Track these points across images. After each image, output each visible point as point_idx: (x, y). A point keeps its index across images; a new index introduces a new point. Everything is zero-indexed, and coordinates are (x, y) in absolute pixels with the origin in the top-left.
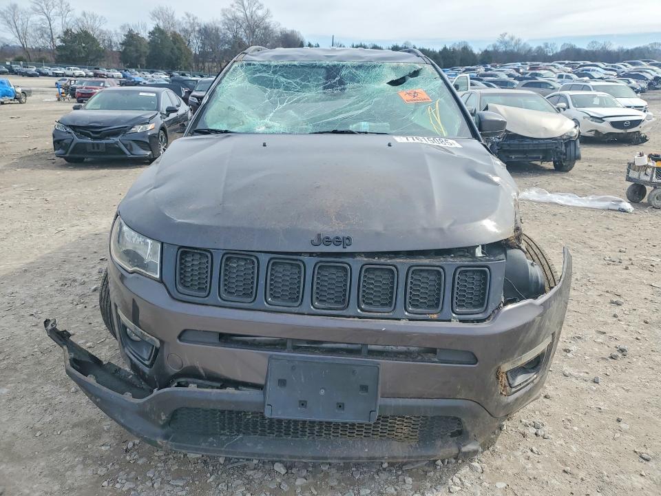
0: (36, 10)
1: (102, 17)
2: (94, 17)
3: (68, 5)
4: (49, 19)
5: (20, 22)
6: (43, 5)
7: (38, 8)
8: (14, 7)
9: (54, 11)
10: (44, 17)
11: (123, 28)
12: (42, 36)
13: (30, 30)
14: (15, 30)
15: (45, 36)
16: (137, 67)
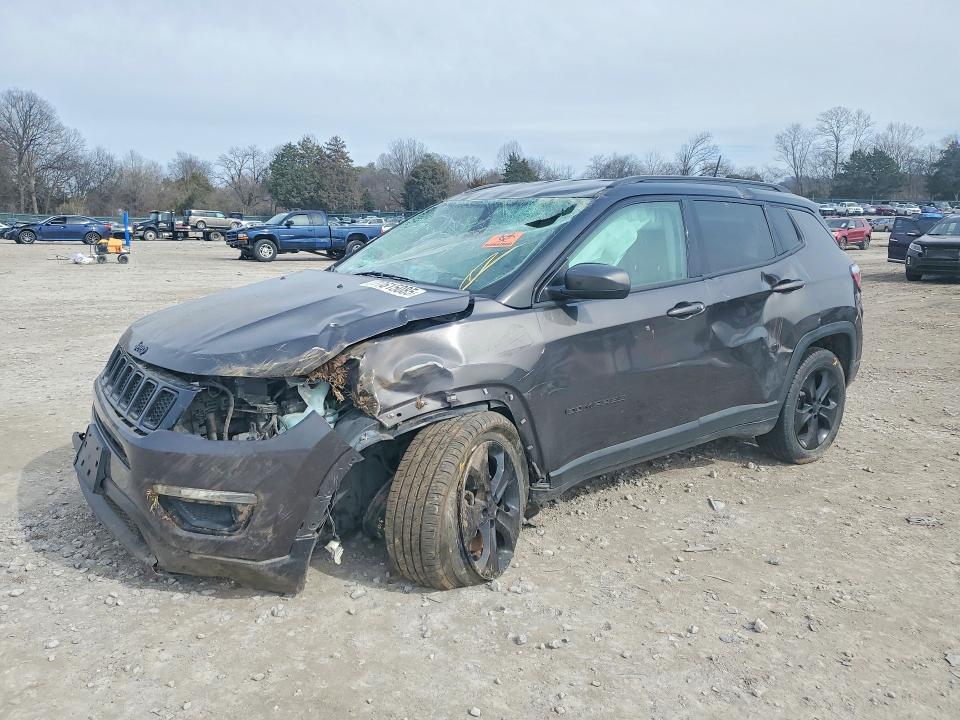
0: (822, 130)
1: (917, 128)
2: (905, 129)
3: (869, 117)
4: (837, 140)
5: (799, 147)
6: (834, 122)
7: (826, 126)
8: (796, 128)
9: (847, 128)
10: (833, 138)
11: (946, 140)
12: (825, 163)
13: (810, 157)
14: (791, 157)
15: (829, 162)
16: (954, 199)
